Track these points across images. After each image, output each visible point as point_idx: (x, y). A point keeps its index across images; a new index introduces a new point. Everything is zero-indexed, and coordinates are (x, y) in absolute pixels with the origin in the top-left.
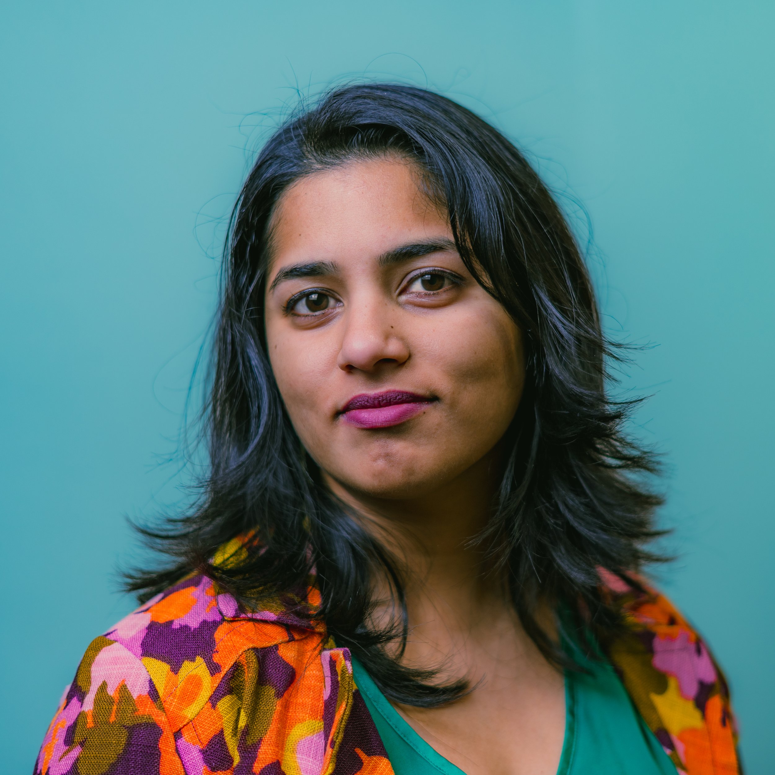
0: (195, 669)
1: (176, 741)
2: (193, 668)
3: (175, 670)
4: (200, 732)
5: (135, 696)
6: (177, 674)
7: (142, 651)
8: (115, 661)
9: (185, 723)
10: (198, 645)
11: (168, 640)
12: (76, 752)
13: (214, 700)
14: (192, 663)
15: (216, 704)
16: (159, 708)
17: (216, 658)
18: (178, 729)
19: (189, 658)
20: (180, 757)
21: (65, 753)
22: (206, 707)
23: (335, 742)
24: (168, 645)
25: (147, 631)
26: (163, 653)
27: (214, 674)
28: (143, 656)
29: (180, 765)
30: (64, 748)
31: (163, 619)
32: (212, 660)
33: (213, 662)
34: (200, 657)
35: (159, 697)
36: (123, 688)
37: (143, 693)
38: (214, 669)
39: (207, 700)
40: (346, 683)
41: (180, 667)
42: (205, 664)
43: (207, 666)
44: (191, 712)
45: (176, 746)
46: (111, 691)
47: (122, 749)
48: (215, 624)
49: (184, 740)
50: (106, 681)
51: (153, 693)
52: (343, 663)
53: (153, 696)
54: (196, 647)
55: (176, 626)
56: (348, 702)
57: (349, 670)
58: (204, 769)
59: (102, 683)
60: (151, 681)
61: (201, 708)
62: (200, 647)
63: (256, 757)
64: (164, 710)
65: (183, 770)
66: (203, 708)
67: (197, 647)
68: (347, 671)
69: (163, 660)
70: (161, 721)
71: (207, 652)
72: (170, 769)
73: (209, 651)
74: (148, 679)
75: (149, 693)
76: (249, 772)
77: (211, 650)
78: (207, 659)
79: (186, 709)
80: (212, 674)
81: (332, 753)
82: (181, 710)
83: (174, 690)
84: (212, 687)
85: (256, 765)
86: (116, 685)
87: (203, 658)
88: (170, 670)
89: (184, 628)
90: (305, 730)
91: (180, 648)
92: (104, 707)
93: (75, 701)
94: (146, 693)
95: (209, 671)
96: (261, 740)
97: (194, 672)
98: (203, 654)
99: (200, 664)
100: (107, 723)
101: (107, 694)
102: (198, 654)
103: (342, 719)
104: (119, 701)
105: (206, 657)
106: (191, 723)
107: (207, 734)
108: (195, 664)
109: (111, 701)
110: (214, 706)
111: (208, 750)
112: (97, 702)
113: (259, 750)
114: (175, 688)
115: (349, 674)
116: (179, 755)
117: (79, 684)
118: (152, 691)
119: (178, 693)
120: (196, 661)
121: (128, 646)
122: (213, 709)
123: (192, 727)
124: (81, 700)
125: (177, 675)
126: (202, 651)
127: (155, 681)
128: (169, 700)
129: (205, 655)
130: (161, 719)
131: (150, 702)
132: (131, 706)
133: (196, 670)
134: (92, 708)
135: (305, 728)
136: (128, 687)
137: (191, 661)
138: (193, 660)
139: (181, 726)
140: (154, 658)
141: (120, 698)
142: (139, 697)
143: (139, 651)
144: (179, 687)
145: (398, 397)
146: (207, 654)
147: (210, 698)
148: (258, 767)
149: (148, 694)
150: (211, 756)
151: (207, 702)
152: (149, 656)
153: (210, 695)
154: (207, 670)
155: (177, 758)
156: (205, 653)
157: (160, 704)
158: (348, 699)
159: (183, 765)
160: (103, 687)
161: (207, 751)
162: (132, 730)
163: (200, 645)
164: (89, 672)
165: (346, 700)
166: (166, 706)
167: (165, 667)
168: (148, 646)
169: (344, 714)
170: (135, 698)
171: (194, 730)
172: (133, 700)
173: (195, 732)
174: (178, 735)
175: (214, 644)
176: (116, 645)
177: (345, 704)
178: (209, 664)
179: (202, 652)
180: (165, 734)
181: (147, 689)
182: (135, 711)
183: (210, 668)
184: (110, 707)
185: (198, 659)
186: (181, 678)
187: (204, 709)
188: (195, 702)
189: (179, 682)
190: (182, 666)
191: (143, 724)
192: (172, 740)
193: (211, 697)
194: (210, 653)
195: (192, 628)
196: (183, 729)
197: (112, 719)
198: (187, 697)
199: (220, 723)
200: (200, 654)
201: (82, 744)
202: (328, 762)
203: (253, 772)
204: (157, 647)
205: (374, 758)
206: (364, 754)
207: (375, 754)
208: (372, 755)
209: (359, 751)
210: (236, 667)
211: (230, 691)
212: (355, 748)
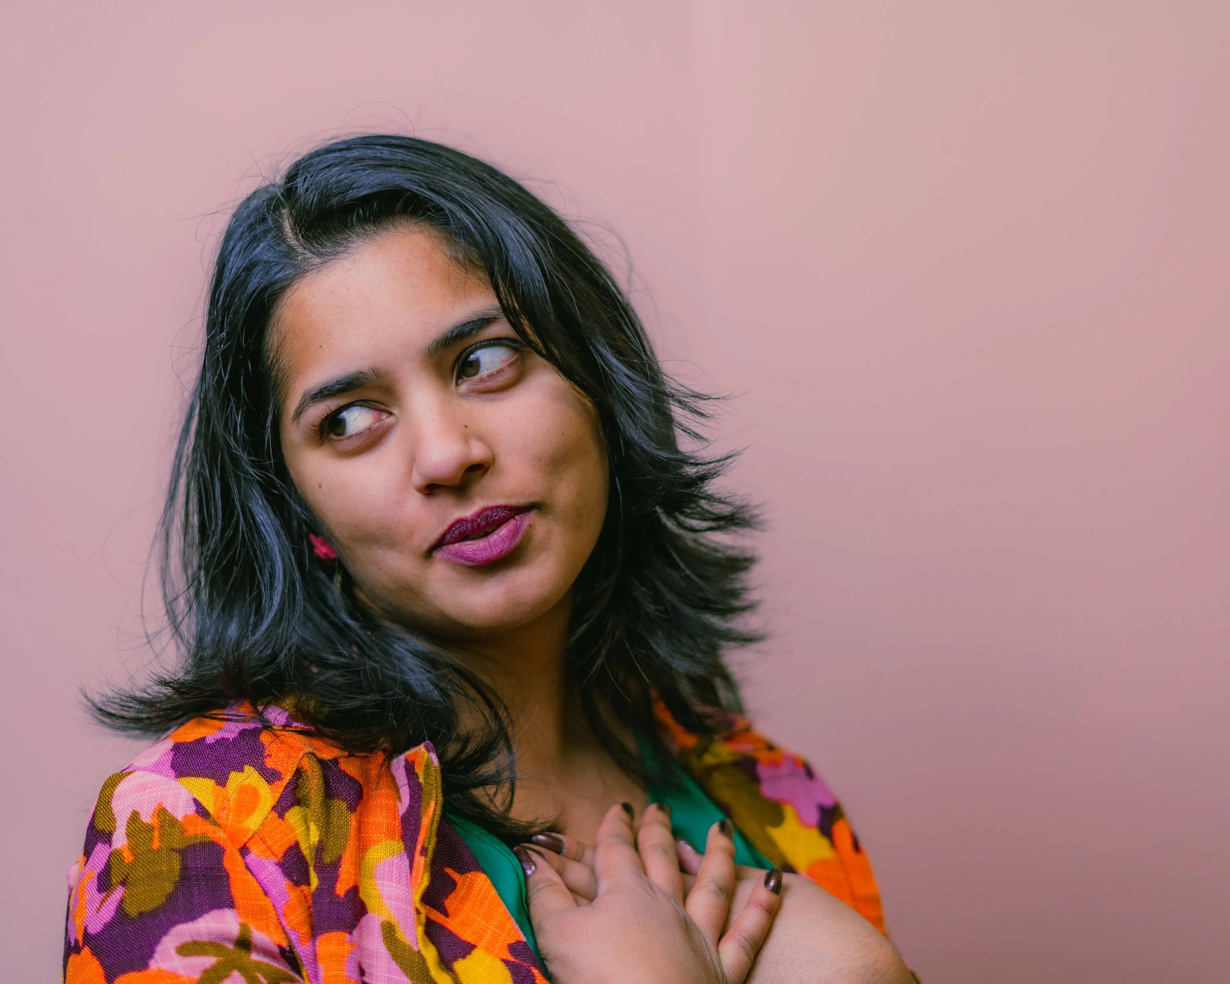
0: (245, 779)
1: (243, 858)
2: (243, 778)
3: (222, 782)
4: (271, 843)
5: (180, 817)
6: (224, 786)
7: (176, 773)
8: (142, 787)
9: (249, 836)
10: (242, 753)
11: (205, 755)
12: (118, 893)
13: (280, 810)
14: (240, 774)
15: (283, 815)
16: (213, 825)
17: (270, 764)
18: (243, 843)
19: (235, 769)
20: (253, 875)
21: (104, 901)
22: (271, 817)
24: (206, 760)
25: (172, 754)
26: (202, 769)
27: (273, 782)
28: (178, 777)
29: (256, 884)
30: (99, 896)
31: (189, 739)
32: (265, 766)
33: (267, 768)
34: (248, 766)
35: (210, 814)
36: (161, 812)
37: (188, 813)
38: (270, 776)
39: (271, 810)
40: (433, 779)
41: (227, 779)
42: (257, 772)
43: (259, 774)
44: (254, 822)
45: (245, 863)
46: (147, 818)
47: (178, 876)
48: (258, 731)
49: (254, 856)
50: (136, 810)
51: (201, 811)
52: (426, 757)
53: (202, 814)
54: (241, 756)
55: (210, 741)
56: (437, 800)
57: (435, 763)
58: (286, 884)
59: (130, 814)
60: (195, 800)
61: (265, 817)
62: (246, 755)
63: (338, 877)
64: (219, 825)
65: (261, 889)
66: (267, 817)
67: (242, 755)
68: (432, 764)
69: (205, 776)
70: (220, 839)
71: (256, 758)
72: (245, 890)
73: (258, 757)
74: (191, 797)
75: (197, 811)
76: (332, 894)
77: (261, 756)
78: (258, 767)
79: (247, 820)
80: (271, 784)
81: (425, 862)
82: (241, 822)
83: (227, 804)
84: (274, 796)
85: (339, 886)
86: (151, 811)
87: (253, 766)
88: (215, 785)
89: (222, 741)
90: (382, 852)
91: (222, 761)
92: (142, 836)
93: (99, 846)
94: (193, 812)
95: (265, 779)
96: (340, 858)
97: (246, 782)
98: (251, 761)
99: (251, 774)
100: (151, 851)
101: (143, 823)
102: (246, 763)
103: (432, 820)
104: (161, 826)
105: (256, 765)
106: (256, 835)
107: (280, 847)
108: (245, 775)
109: (150, 828)
110: (281, 816)
111: (285, 862)
112: (130, 835)
113: (340, 869)
114: (227, 802)
115: (435, 767)
116: (251, 872)
118: (200, 809)
119: (232, 805)
120: (246, 771)
121: (155, 771)
122: (281, 820)
123: (259, 839)
124: (108, 840)
125: (226, 788)
126: (250, 759)
127: (200, 799)
128: (224, 815)
129: (255, 763)
130: (220, 836)
131: (200, 822)
132: (178, 828)
133: (248, 780)
134: (125, 843)
135: (383, 850)
136: (168, 809)
137: (239, 771)
138: (241, 770)
139: (245, 840)
140: (192, 776)
141: (161, 822)
142: (185, 817)
143: (172, 773)
144: (231, 799)
146: (256, 761)
147: (274, 808)
148: (341, 889)
149: (196, 813)
150: (290, 869)
151: (271, 812)
152: (185, 776)
153: (274, 805)
154: (261, 779)
155: (250, 876)
156: (253, 760)
157: (214, 821)
158: (437, 797)
159: (260, 883)
160: (135, 817)
161: (284, 864)
162: (184, 853)
163: (245, 752)
164: (111, 810)
165: (434, 798)
166: (222, 821)
167: (209, 784)
168: (180, 766)
169: (434, 814)
170: (180, 820)
171: (262, 842)
172: (179, 822)
173: (264, 845)
174: (244, 851)
175: (263, 748)
176: (139, 774)
177: (434, 803)
178: (262, 772)
179: (250, 760)
180: (229, 851)
181: (193, 808)
182: (183, 832)
183: (265, 775)
184: (150, 835)
185: (247, 768)
186: (232, 790)
188: (257, 812)
189: (230, 795)
190: (230, 778)
191: (199, 844)
192: (239, 857)
194: (260, 760)
195: (231, 738)
196: (249, 843)
197: (156, 846)
198: (245, 808)
199: (293, 835)
200: (248, 762)
201: (123, 883)
203: (336, 894)
204: (193, 765)
205: (470, 876)
206: (457, 873)
207: (469, 870)
208: (466, 872)
209: (449, 871)
210: (299, 773)
211: (298, 802)
212: (444, 868)
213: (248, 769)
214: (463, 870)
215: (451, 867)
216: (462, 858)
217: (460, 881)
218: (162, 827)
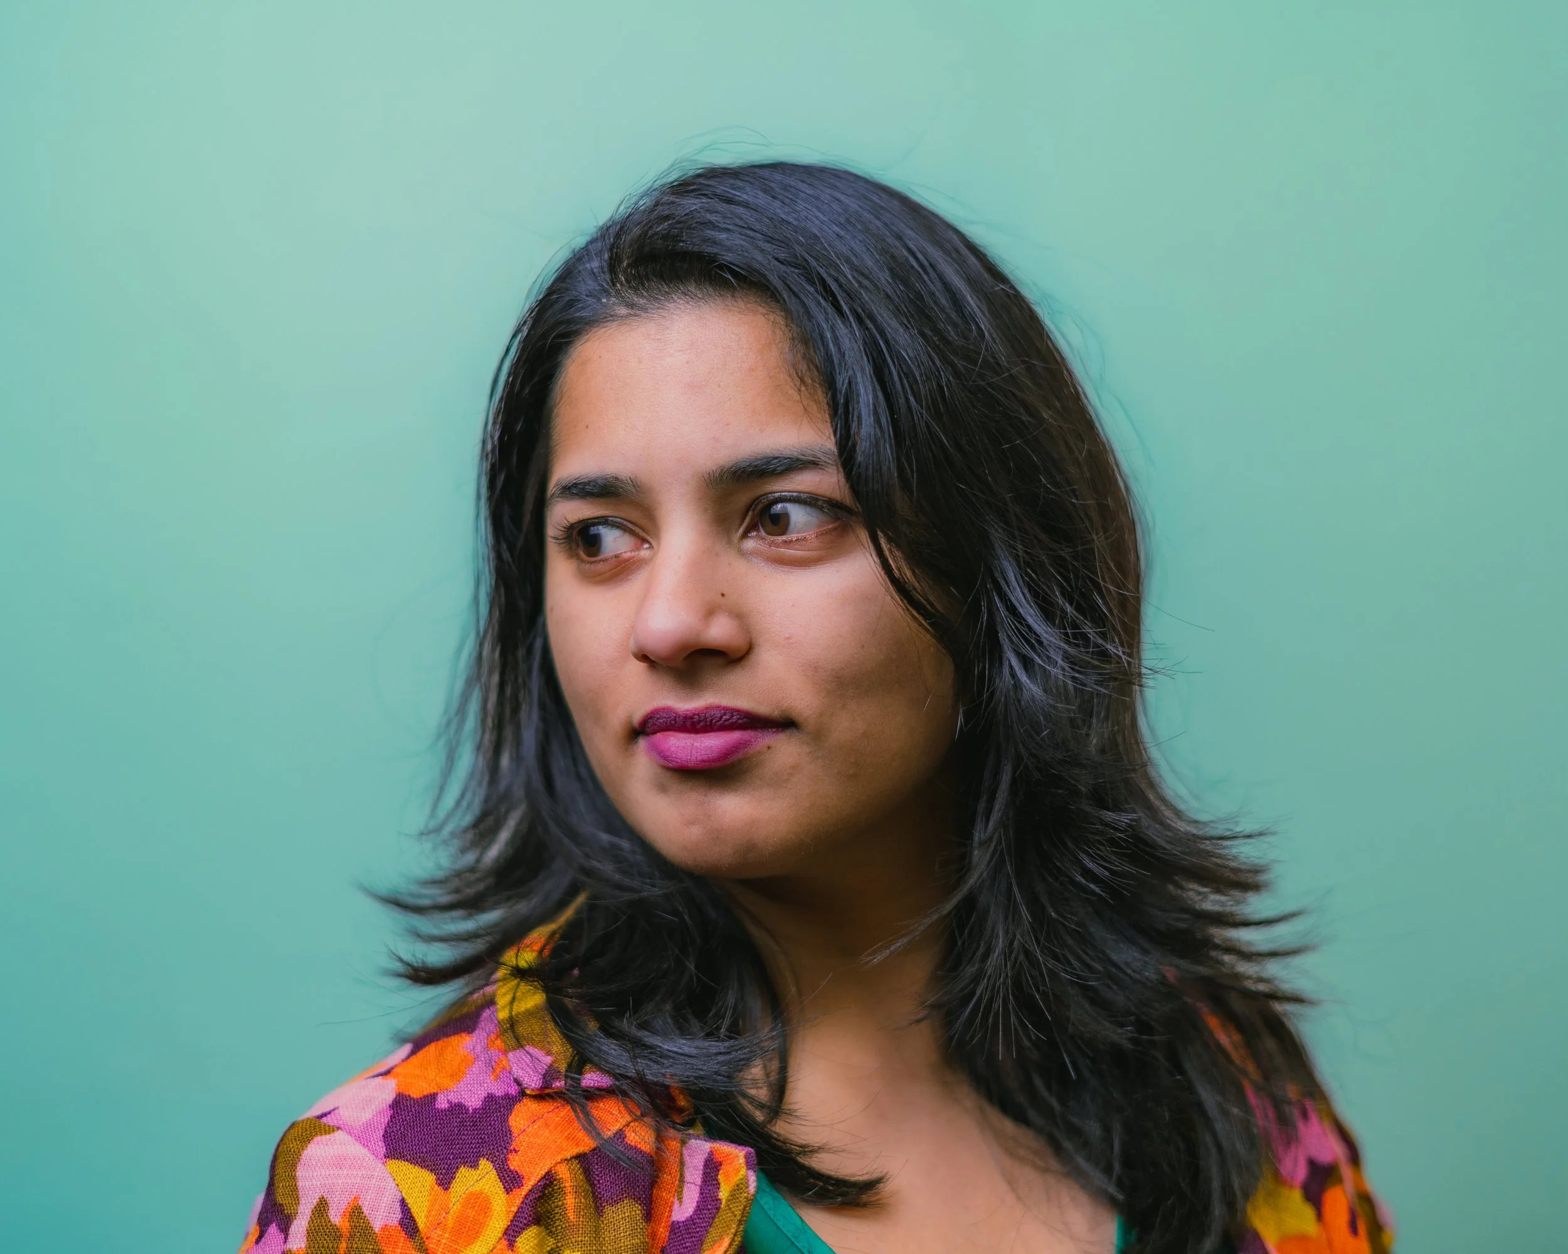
0: (477, 1181)
2: (475, 1179)
3: (445, 1181)
5: (377, 1226)
6: (447, 1189)
7: (386, 1149)
8: (339, 1162)
10: (481, 1138)
11: (430, 1129)
13: (511, 1234)
14: (472, 1171)
15: (515, 1241)
16: (419, 1249)
17: (514, 1162)
19: (467, 1162)
22: (499, 1247)
24: (431, 1138)
25: (390, 1113)
26: (422, 1152)
27: (511, 1191)
28: (388, 1157)
31: (417, 1091)
32: (507, 1165)
33: (508, 1168)
34: (485, 1159)
35: (418, 1231)
36: (355, 1213)
37: (389, 1222)
38: (510, 1180)
39: (500, 1235)
40: (740, 1208)
41: (452, 1177)
42: (495, 1171)
43: (498, 1175)
46: (336, 1216)
48: (509, 1102)
50: (325, 1197)
51: (408, 1222)
52: (741, 1173)
53: (407, 1228)
54: (478, 1143)
55: (442, 1103)
56: (734, 1240)
59: (318, 1200)
60: (403, 1202)
61: (491, 1248)
62: (485, 1142)
64: (427, 1251)
66: (494, 1248)
67: (480, 1141)
68: (747, 1187)
69: (422, 1163)
71: (498, 1151)
73: (501, 1150)
74: (399, 1197)
75: (401, 1223)
77: (505, 1148)
78: (498, 1164)
79: (465, 1251)
80: (508, 1191)
83: (444, 1218)
84: (508, 1212)
86: (343, 1206)
87: (492, 1162)
88: (434, 1184)
89: (457, 1108)
91: (451, 1144)
92: (326, 1245)
93: (273, 1229)
94: (396, 1222)
95: (503, 1184)
97: (477, 1188)
98: (490, 1154)
99: (487, 1173)
101: (329, 1221)
102: (483, 1155)
104: (350, 1235)
105: (496, 1161)
108: (478, 1172)
109: (335, 1234)
110: (511, 1245)
112: (312, 1234)
114: (444, 1214)
117: (280, 1200)
118: (407, 1218)
119: (450, 1223)
120: (481, 1167)
121: (361, 1138)
122: (510, 1251)
124: (285, 1229)
125: (448, 1192)
126: (489, 1149)
127: (410, 1201)
128: (435, 1234)
129: (495, 1156)
131: (402, 1239)
132: (371, 1245)
133: (481, 1184)
134: (303, 1246)
136: (365, 1210)
137: (471, 1166)
138: (474, 1165)
140: (407, 1160)
141: (352, 1228)
142: (385, 1228)
143: (382, 1149)
144: (451, 1212)
145: (724, 717)
146: (497, 1154)
147: (505, 1233)
149: (399, 1224)
151: (500, 1239)
152: (397, 1158)
153: (506, 1226)
154: (499, 1183)
156: (494, 1153)
157: (420, 1243)
158: (735, 1236)
160: (322, 1207)
163: (484, 1138)
164: (294, 1178)
165: (732, 1236)
166: (431, 1246)
167: (427, 1178)
168: (395, 1139)
170: (377, 1230)
172: (374, 1233)
175: (510, 1138)
176: (339, 1135)
178: (501, 1173)
179: (489, 1152)
181: (397, 1216)
182: (376, 1252)
183: (504, 1179)
184: (335, 1246)
185: (483, 1163)
186: (456, 1197)
187: (495, 1251)
188: (480, 1239)
189: (452, 1204)
190: (457, 1177)
193: (507, 1229)
194: (502, 1153)
195: (470, 1108)
198: (466, 1229)
200: (486, 1154)
204: (412, 1141)
210: (549, 1179)
211: (537, 1220)
213: (485, 1164)
218: (352, 1237)
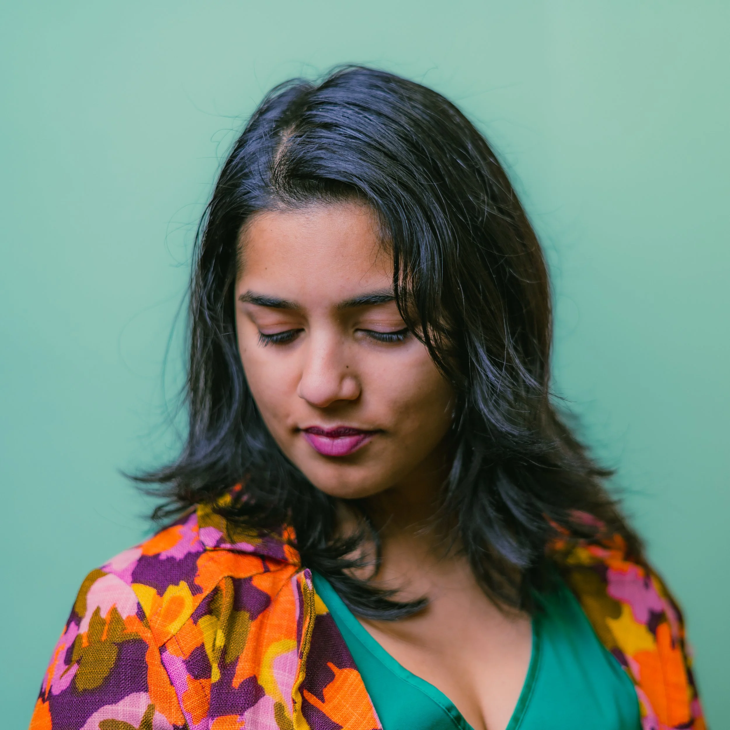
1: (161, 654)
2: (177, 591)
3: (161, 593)
4: (183, 645)
5: (124, 616)
7: (133, 579)
8: (109, 589)
9: (169, 638)
10: (182, 572)
11: (156, 569)
12: (74, 669)
13: (196, 617)
14: (176, 587)
15: (197, 621)
16: (146, 626)
17: (198, 581)
18: (163, 643)
19: (173, 583)
20: (165, 669)
21: (66, 672)
22: (187, 623)
23: (303, 653)
24: (156, 573)
25: (137, 564)
26: (151, 580)
27: (196, 595)
28: (133, 583)
29: (165, 676)
30: (64, 667)
31: (151, 552)
32: (194, 583)
34: (183, 581)
35: (145, 617)
36: (114, 611)
37: (131, 614)
38: (195, 590)
39: (189, 617)
40: (308, 599)
41: (165, 591)
42: (188, 586)
43: (189, 588)
44: (174, 628)
45: (161, 659)
46: (104, 614)
47: (113, 664)
48: (197, 555)
49: (168, 653)
50: (100, 606)
51: (141, 614)
52: (304, 582)
53: (140, 616)
54: (180, 574)
55: (163, 557)
56: (311, 616)
57: (310, 587)
58: (188, 678)
59: (96, 608)
60: (139, 604)
61: (184, 623)
62: (184, 573)
63: (235, 673)
64: (149, 627)
65: (168, 680)
66: (185, 623)
68: (308, 588)
69: (151, 585)
70: (147, 637)
72: (157, 680)
74: (137, 601)
75: (137, 614)
77: (193, 575)
78: (189, 583)
79: (170, 625)
80: (194, 594)
81: (301, 663)
82: (165, 626)
83: (160, 610)
84: (194, 606)
85: (235, 680)
86: (108, 609)
87: (186, 582)
88: (156, 594)
89: (171, 559)
90: (279, 648)
91: (166, 576)
92: (98, 628)
93: (73, 625)
94: (134, 614)
95: (192, 592)
96: (238, 658)
97: (178, 594)
98: (186, 578)
99: (184, 588)
100: (100, 641)
101: (100, 617)
102: (182, 579)
103: (307, 631)
106: (174, 637)
107: (189, 646)
108: (179, 587)
109: (103, 623)
110: (195, 622)
111: (190, 660)
112: (91, 625)
113: (237, 667)
114: (160, 608)
115: (310, 591)
116: (164, 666)
117: (77, 610)
118: (140, 612)
119: (163, 612)
120: (181, 585)
121: (121, 576)
122: (194, 625)
123: (175, 641)
124: (78, 624)
125: (163, 597)
126: (185, 576)
127: (143, 604)
128: (154, 619)
129: (188, 580)
130: (147, 635)
131: (137, 622)
132: (121, 626)
133: (179, 592)
134: (87, 630)
135: (281, 646)
136: (119, 610)
137: (175, 585)
138: (177, 584)
139: (165, 641)
140: (143, 584)
141: (111, 619)
142: (128, 617)
143: (130, 579)
144: (163, 607)
146: (190, 578)
147: (192, 616)
148: (236, 682)
149: (136, 614)
150: (194, 665)
151: (188, 619)
152: (138, 583)
153: (192, 613)
154: (189, 591)
155: (162, 669)
156: (188, 578)
157: (147, 623)
158: (311, 614)
159: (169, 675)
160: (97, 611)
161: (190, 662)
162: (121, 646)
163: (184, 571)
164: (86, 599)
165: (309, 614)
166: (152, 624)
167: (152, 591)
168: (137, 574)
169: (309, 627)
171: (177, 643)
172: (123, 620)
173: (178, 645)
174: (162, 649)
175: (196, 569)
176: (110, 577)
177: (309, 618)
178: (191, 587)
180: (151, 648)
181: (136, 611)
182: (123, 629)
183: (192, 589)
184: (102, 628)
186: (166, 599)
187: (185, 625)
188: (179, 619)
189: (164, 603)
190: (167, 590)
191: (132, 641)
192: (157, 654)
193: (192, 614)
194: (192, 577)
195: (178, 559)
196: (168, 643)
197: (104, 638)
198: (171, 614)
199: (201, 638)
200: (184, 579)
201: (78, 662)
202: (299, 672)
204: (146, 575)
205: (345, 671)
206: (336, 667)
207: (345, 667)
208: (343, 668)
209: (331, 665)
210: (216, 591)
211: (210, 612)
212: (327, 662)
213: (183, 584)
214: (341, 666)
215: (333, 662)
216: (342, 656)
217: (338, 674)
218: (111, 622)
